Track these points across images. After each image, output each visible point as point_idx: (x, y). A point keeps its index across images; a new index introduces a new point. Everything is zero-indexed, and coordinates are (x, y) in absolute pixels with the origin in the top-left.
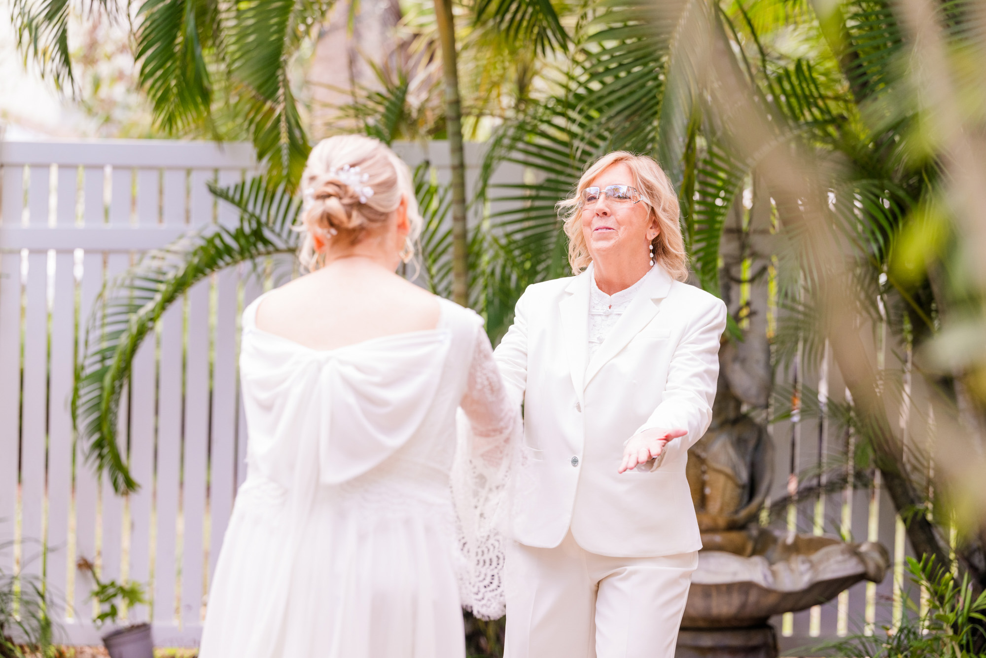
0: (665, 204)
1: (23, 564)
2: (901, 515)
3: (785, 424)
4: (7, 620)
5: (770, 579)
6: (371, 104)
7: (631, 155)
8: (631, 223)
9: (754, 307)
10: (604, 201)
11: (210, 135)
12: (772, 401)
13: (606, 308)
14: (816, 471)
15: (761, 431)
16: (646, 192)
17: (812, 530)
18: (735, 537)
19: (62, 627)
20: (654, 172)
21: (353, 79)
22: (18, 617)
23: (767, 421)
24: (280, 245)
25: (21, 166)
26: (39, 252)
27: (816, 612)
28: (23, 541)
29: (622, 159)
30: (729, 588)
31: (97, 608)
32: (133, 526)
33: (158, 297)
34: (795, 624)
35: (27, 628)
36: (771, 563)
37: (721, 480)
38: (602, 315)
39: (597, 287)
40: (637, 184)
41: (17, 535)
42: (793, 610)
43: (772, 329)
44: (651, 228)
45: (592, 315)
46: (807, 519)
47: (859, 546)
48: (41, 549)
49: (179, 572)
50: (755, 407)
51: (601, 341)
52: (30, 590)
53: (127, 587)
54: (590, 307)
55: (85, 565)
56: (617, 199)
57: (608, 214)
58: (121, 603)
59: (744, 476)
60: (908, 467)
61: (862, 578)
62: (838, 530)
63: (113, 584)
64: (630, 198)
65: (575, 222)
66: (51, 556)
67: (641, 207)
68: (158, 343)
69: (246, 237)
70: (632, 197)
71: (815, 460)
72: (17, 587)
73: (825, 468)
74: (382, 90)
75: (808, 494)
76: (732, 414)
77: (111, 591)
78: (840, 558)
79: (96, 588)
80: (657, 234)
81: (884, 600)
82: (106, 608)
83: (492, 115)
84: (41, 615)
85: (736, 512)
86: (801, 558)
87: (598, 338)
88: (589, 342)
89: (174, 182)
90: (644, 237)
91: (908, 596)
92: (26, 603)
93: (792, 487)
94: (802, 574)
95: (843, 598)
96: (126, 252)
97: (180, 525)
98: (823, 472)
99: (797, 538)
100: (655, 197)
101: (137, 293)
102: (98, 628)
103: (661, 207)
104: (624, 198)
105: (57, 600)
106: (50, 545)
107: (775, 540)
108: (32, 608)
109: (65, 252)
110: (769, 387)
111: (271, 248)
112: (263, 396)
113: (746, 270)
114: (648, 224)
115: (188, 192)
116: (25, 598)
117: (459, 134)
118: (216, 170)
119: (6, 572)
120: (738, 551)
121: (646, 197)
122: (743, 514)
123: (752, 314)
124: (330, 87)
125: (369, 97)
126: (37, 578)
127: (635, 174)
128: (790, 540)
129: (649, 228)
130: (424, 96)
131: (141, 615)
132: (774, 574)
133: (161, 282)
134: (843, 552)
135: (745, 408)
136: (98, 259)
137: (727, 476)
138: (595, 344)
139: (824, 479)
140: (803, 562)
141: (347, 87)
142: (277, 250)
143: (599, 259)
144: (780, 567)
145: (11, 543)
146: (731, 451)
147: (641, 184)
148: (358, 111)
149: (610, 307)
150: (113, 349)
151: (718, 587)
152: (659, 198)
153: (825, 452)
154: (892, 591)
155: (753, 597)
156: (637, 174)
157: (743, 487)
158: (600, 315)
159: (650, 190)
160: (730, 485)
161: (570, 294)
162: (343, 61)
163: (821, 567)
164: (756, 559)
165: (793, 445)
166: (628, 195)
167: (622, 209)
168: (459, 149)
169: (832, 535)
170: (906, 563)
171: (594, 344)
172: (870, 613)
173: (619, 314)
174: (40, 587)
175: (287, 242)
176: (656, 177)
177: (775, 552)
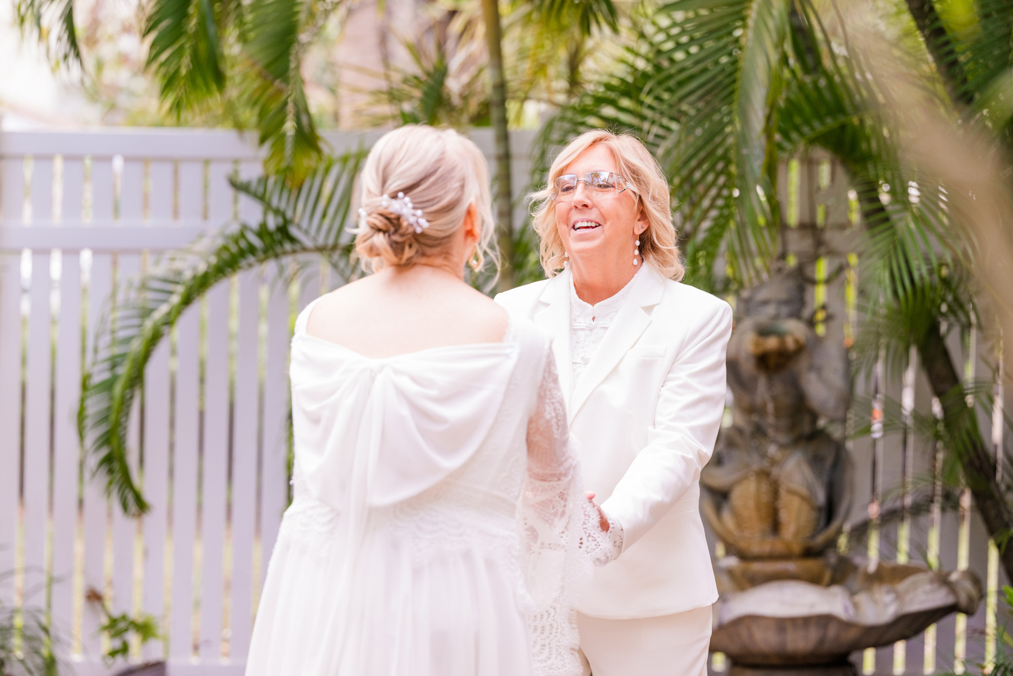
0: (654, 191)
1: (25, 595)
2: (995, 540)
3: (865, 441)
4: (8, 658)
5: (851, 611)
6: (406, 88)
7: (609, 134)
8: (618, 216)
9: (831, 310)
10: (583, 192)
11: (229, 123)
12: (849, 415)
13: (589, 321)
14: (901, 491)
15: (839, 448)
16: (631, 178)
17: (895, 557)
18: (812, 565)
19: (68, 665)
20: (638, 153)
21: (386, 59)
22: (19, 654)
23: (845, 438)
24: (308, 243)
25: (20, 157)
26: (41, 252)
27: (900, 648)
28: (27, 570)
29: (601, 139)
30: (806, 621)
31: (107, 643)
32: (146, 553)
33: (176, 299)
34: (878, 661)
35: (30, 665)
36: (852, 594)
37: (795, 502)
38: (585, 329)
39: (576, 296)
40: (620, 169)
41: (19, 562)
42: (877, 645)
43: (850, 334)
44: (639, 220)
45: (574, 329)
46: (890, 544)
47: (949, 574)
48: (44, 579)
49: (197, 604)
50: (832, 421)
51: (586, 361)
52: (33, 624)
53: (140, 620)
54: (572, 320)
55: (94, 597)
56: (597, 188)
57: (590, 207)
58: (133, 639)
59: (821, 497)
60: (1003, 487)
61: (952, 609)
62: (925, 556)
63: (124, 618)
64: (613, 186)
65: (546, 217)
66: (56, 588)
67: (627, 196)
68: (173, 352)
69: (271, 234)
70: (616, 185)
71: (899, 479)
72: (19, 621)
73: (910, 487)
74: (418, 72)
75: (891, 517)
76: (806, 429)
77: (122, 625)
78: (928, 587)
79: (105, 621)
80: (645, 227)
81: (976, 634)
82: (117, 644)
83: (539, 100)
84: (45, 652)
85: (813, 536)
86: (885, 588)
87: (582, 358)
88: (574, 363)
89: (191, 175)
90: (632, 232)
91: (1005, 629)
92: (29, 639)
93: (874, 510)
94: (886, 606)
95: (931, 634)
96: (138, 252)
97: (198, 551)
98: (907, 492)
99: (880, 567)
100: (642, 183)
101: (150, 295)
102: (109, 667)
103: (650, 194)
104: (606, 186)
105: (63, 636)
106: (56, 574)
107: (855, 568)
108: (36, 644)
109: (71, 252)
110: (848, 399)
111: (297, 247)
112: (312, 407)
113: (822, 269)
114: (636, 216)
115: (206, 186)
116: (28, 633)
117: (504, 121)
118: (236, 161)
119: (7, 604)
120: (815, 580)
121: (632, 184)
122: (820, 539)
123: (828, 319)
124: (360, 70)
125: (405, 81)
126: (40, 611)
127: (618, 157)
128: (872, 567)
129: (636, 221)
130: (465, 78)
131: (154, 651)
132: (856, 606)
133: (177, 283)
134: (931, 581)
135: (822, 423)
136: (106, 260)
137: (803, 498)
138: (579, 365)
139: (908, 501)
140: (888, 592)
141: (379, 68)
142: (305, 249)
143: (580, 262)
144: (862, 598)
145: (11, 573)
146: (807, 471)
147: (625, 167)
148: (393, 96)
149: (593, 319)
150: (123, 356)
151: (794, 621)
152: (647, 184)
153: (910, 470)
154: (985, 624)
155: (832, 631)
156: (620, 157)
157: (819, 509)
158: (583, 329)
159: (636, 175)
160: (805, 508)
161: (547, 305)
162: (371, 40)
163: (908, 598)
164: (836, 590)
165: (874, 464)
166: (611, 181)
167: (607, 200)
168: (504, 137)
169: (918, 562)
170: (1000, 593)
171: (577, 365)
172: (960, 647)
173: (604, 328)
174: (44, 620)
175: (315, 239)
176: (641, 159)
177: (856, 582)
